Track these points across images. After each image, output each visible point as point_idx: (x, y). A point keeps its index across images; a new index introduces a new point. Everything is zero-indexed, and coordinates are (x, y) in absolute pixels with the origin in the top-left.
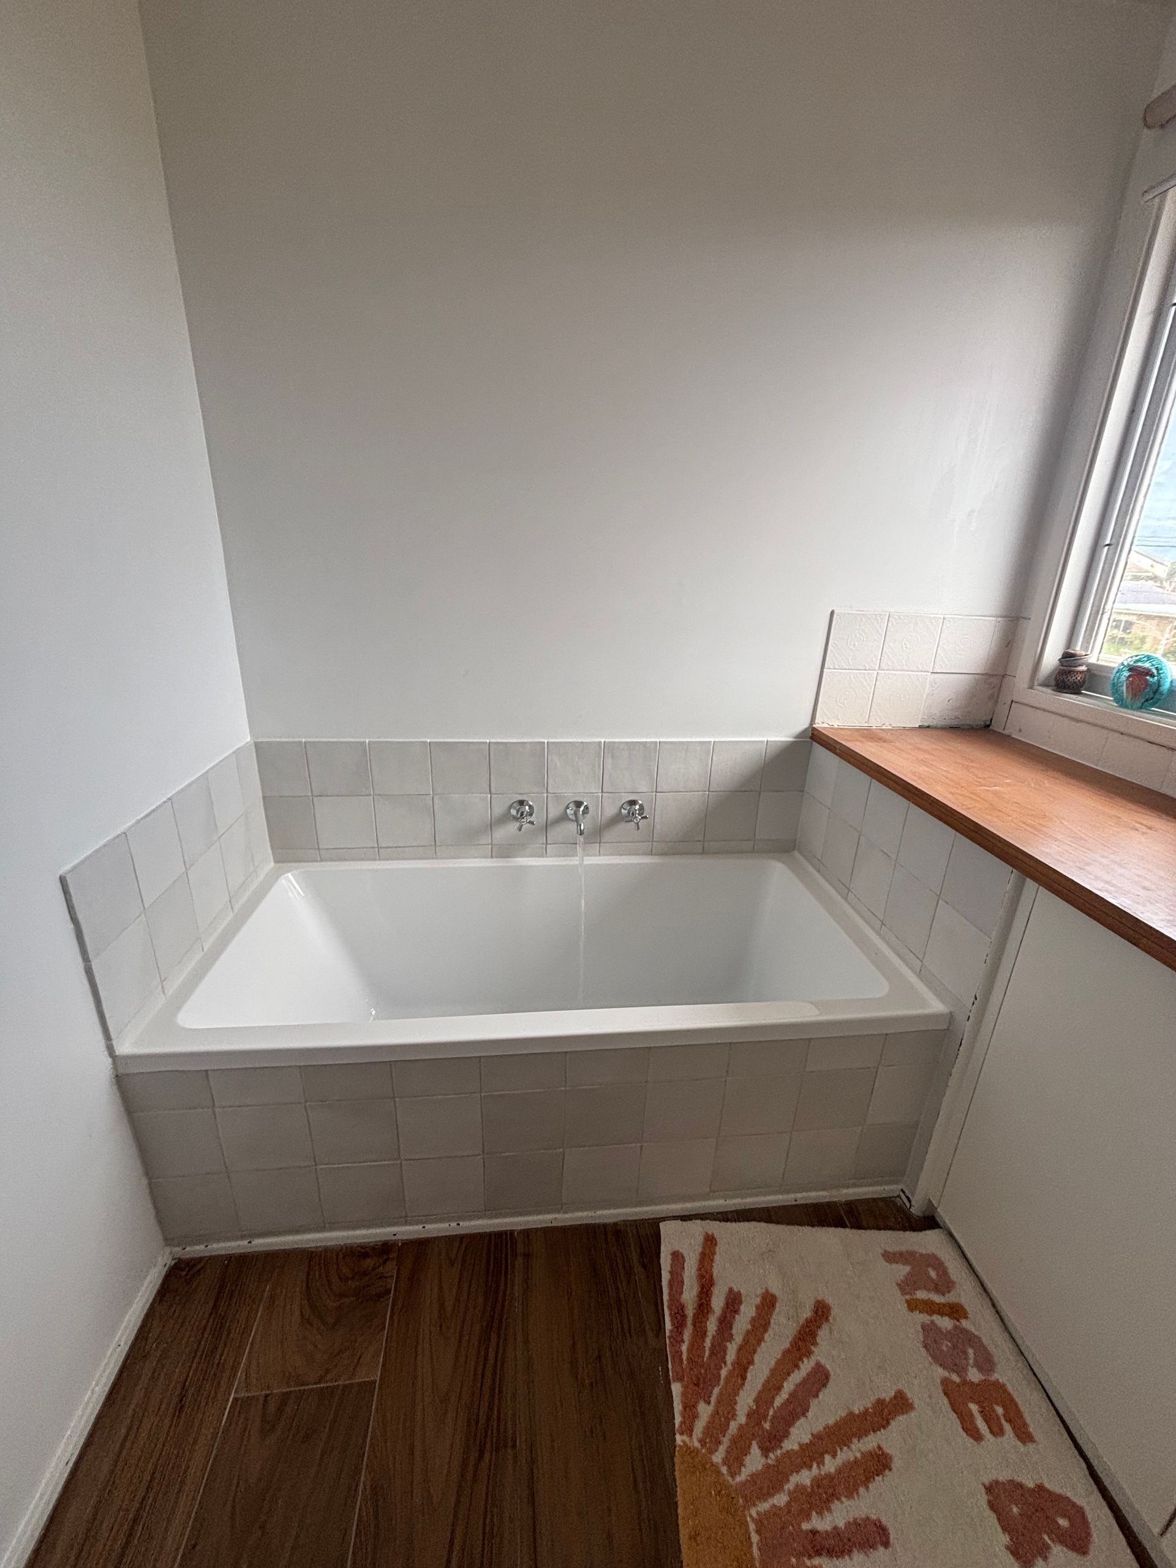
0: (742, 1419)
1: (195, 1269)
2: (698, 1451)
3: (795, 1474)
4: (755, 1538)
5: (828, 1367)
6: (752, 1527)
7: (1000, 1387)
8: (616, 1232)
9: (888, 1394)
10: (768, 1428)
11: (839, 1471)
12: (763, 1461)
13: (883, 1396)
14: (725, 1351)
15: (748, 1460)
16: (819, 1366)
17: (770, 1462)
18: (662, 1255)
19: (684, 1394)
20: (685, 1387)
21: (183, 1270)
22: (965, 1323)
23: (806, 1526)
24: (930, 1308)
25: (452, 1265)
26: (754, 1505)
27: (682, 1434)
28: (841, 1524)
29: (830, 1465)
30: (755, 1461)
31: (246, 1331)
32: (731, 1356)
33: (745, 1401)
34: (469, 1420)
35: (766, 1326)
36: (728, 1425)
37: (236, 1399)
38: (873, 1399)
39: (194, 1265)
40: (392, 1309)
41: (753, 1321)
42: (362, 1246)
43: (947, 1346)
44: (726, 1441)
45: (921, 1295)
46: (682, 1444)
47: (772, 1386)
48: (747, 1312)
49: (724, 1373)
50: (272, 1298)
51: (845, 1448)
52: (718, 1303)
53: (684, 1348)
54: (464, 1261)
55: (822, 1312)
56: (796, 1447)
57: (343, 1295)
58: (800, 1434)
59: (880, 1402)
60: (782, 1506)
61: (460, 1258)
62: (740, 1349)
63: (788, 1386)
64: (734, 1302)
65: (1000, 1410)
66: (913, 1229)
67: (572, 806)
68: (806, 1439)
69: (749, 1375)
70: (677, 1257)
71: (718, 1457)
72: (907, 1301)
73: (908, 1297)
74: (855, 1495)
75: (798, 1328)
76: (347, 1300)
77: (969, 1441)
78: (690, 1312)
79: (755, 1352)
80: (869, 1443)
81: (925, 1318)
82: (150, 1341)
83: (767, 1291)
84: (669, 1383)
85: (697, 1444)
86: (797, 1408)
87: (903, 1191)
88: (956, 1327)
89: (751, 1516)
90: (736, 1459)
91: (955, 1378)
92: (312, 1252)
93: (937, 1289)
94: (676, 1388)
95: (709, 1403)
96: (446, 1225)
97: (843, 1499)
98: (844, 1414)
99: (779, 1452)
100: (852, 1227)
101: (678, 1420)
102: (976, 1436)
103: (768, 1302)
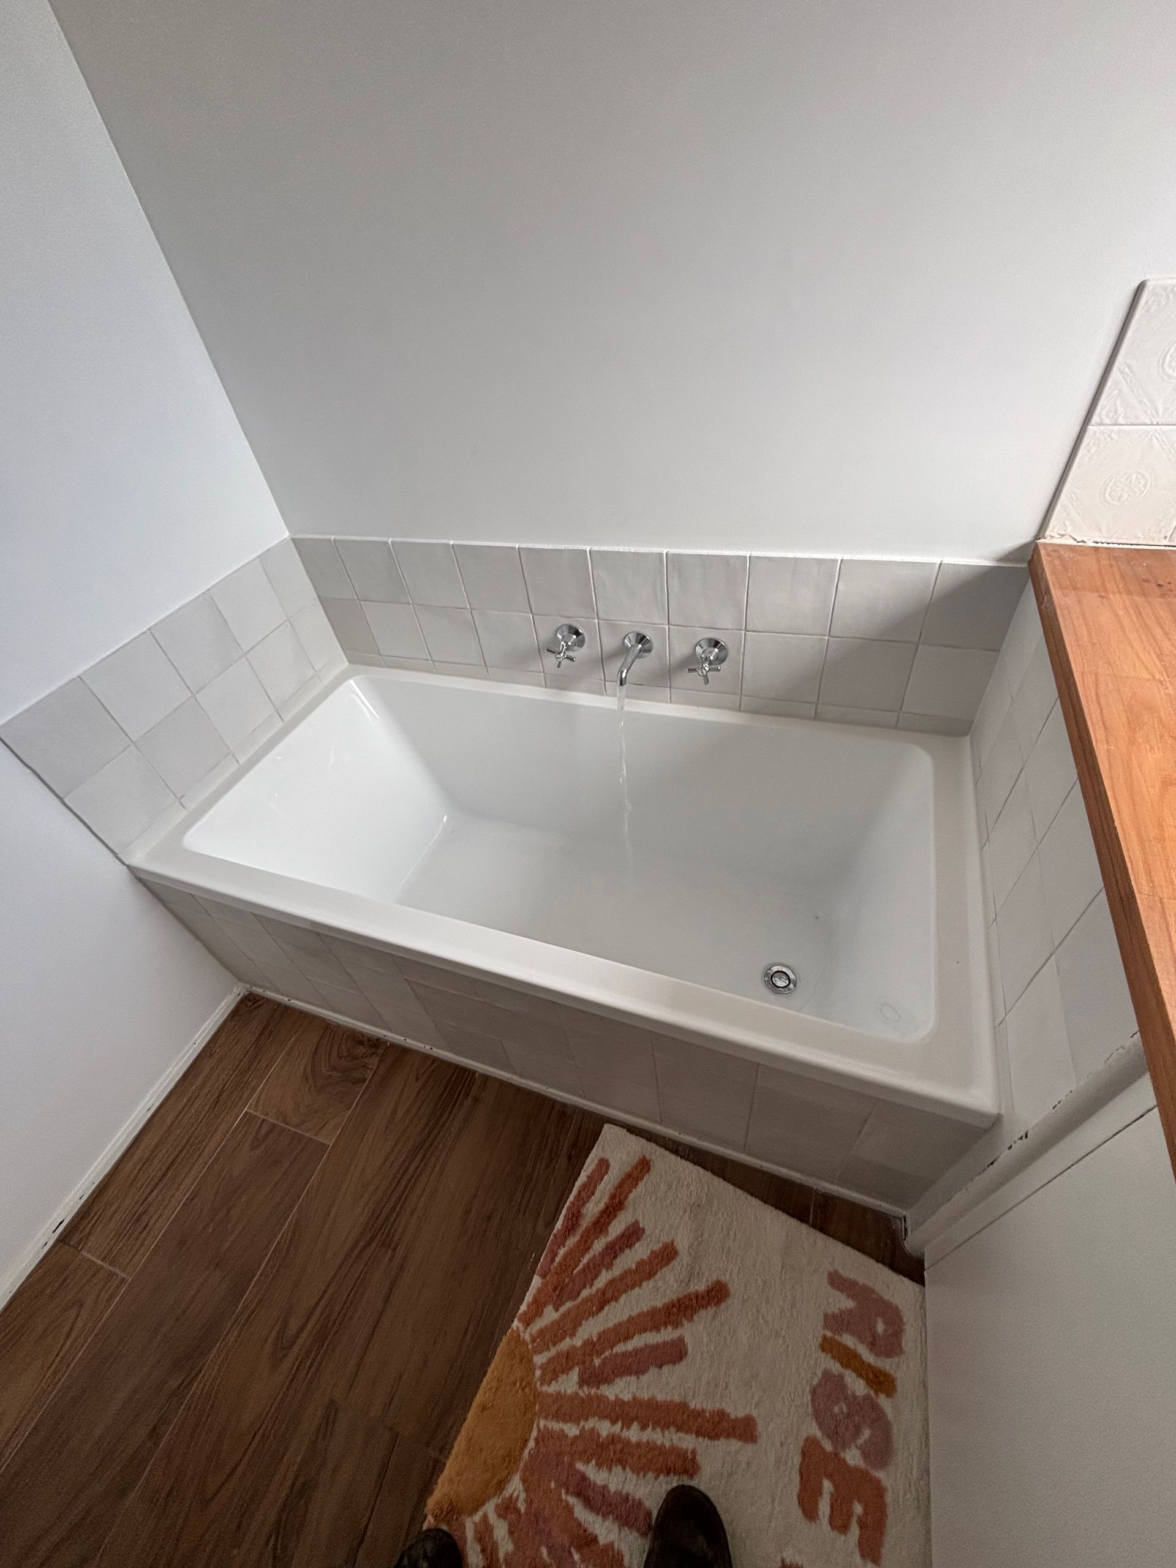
0: (578, 1342)
1: (258, 1004)
2: (524, 1343)
3: (597, 1418)
4: (531, 1444)
5: (690, 1348)
6: (534, 1434)
7: (879, 1490)
8: (563, 1113)
9: (736, 1411)
10: (597, 1365)
11: (639, 1445)
12: (575, 1388)
13: (729, 1410)
14: (596, 1276)
15: (562, 1378)
16: (681, 1340)
17: (581, 1393)
18: (591, 1156)
19: (539, 1291)
20: (545, 1285)
21: (250, 1001)
22: (883, 1400)
23: (580, 1466)
24: (849, 1359)
25: (417, 1079)
26: (546, 1418)
27: (520, 1320)
28: (612, 1488)
29: (634, 1434)
30: (569, 1384)
31: (268, 1066)
32: (601, 1282)
33: (591, 1329)
34: (374, 1211)
35: (650, 1275)
36: (563, 1338)
37: (246, 1113)
38: (717, 1406)
39: (258, 1001)
40: (361, 1097)
41: (640, 1264)
42: (362, 1034)
43: (841, 1409)
44: (553, 1352)
45: (848, 1340)
46: (515, 1328)
47: (623, 1332)
48: (640, 1252)
49: (585, 1293)
50: (292, 1049)
51: (658, 1430)
52: (616, 1228)
53: (562, 1252)
54: (426, 1082)
55: (717, 1294)
56: (612, 1398)
57: (334, 1069)
58: (622, 1389)
59: (722, 1415)
60: (569, 1435)
61: (426, 1075)
62: (612, 1282)
63: (638, 1342)
64: (633, 1234)
65: (858, 1509)
66: (893, 1267)
67: (632, 636)
68: (627, 1397)
69: (606, 1308)
70: (604, 1165)
71: (539, 1359)
72: (824, 1337)
73: (829, 1334)
74: (641, 1474)
75: (681, 1296)
76: (335, 1074)
77: (796, 1511)
78: (585, 1223)
79: (625, 1291)
80: (687, 1442)
81: (835, 1367)
82: (217, 1045)
83: (672, 1243)
84: (534, 1272)
85: (527, 1338)
86: (635, 1365)
87: (905, 1217)
88: (867, 1398)
89: (538, 1426)
90: (554, 1371)
91: (828, 1446)
92: (329, 1024)
93: (873, 1345)
94: (536, 1281)
95: (557, 1310)
96: (423, 1045)
97: (628, 1469)
98: (677, 1399)
99: (593, 1391)
100: (814, 1226)
101: (523, 1308)
102: (810, 1512)
103: (667, 1254)
